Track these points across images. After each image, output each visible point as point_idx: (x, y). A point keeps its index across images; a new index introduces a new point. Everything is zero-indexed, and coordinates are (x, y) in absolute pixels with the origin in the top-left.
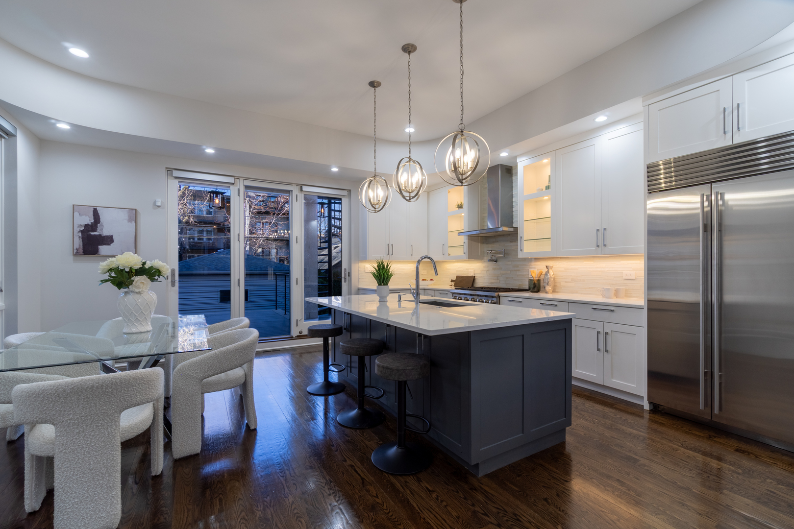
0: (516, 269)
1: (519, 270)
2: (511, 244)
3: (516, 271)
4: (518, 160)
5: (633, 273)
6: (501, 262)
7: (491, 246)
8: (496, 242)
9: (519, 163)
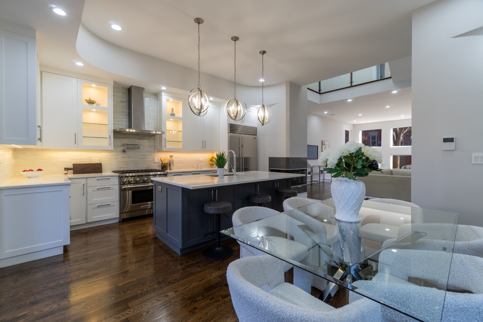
0: (143, 157)
1: (146, 158)
2: (139, 141)
3: (144, 158)
4: (163, 94)
5: (202, 158)
6: (130, 153)
7: (119, 140)
8: (125, 138)
9: (163, 95)
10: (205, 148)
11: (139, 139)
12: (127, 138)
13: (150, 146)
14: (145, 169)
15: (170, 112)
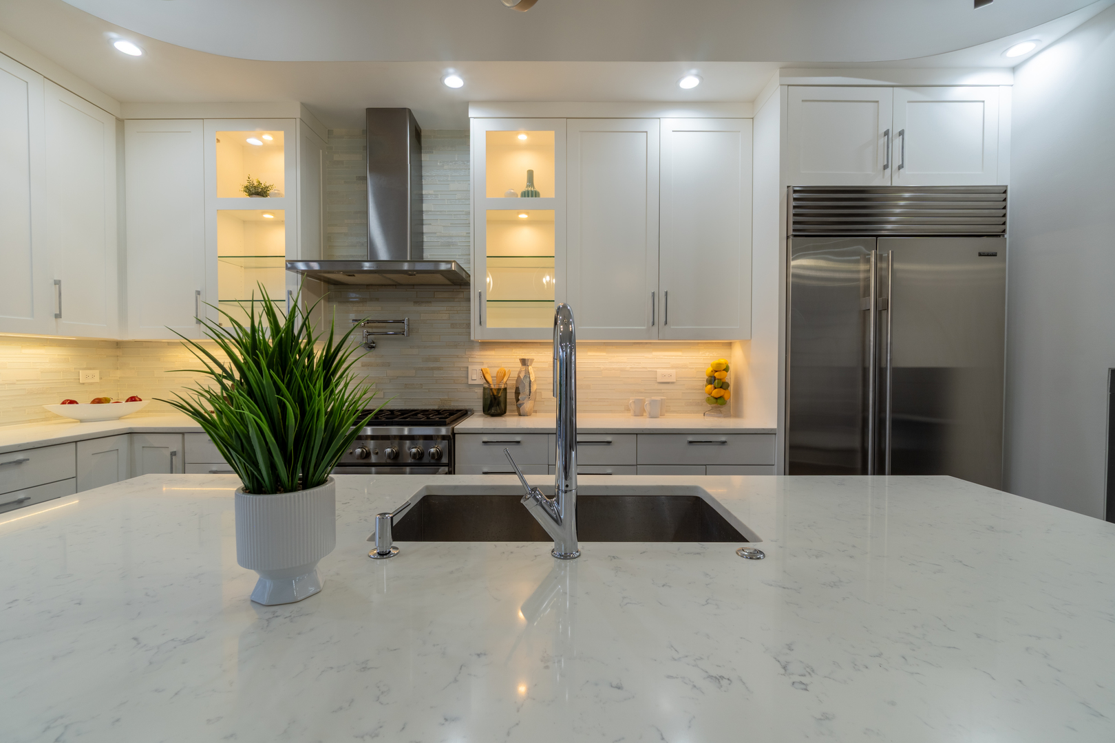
0: (431, 365)
1: (439, 369)
3: (432, 369)
4: (472, 113)
5: (673, 371)
6: (387, 350)
7: (355, 308)
8: (371, 300)
9: (472, 121)
10: (666, 323)
11: (416, 302)
12: (377, 299)
13: (453, 326)
14: (436, 407)
15: (522, 186)
